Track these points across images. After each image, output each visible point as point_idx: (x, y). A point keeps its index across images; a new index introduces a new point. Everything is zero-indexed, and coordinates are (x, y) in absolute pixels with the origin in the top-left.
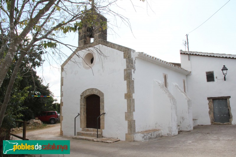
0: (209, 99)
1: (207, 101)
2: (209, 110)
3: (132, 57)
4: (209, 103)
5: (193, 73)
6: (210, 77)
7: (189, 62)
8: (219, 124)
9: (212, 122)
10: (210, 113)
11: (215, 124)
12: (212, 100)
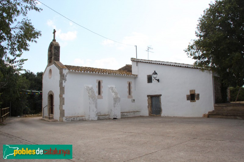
0: (148, 96)
1: (147, 98)
2: (148, 104)
3: (63, 73)
4: (148, 100)
5: (139, 76)
6: (150, 79)
7: (137, 67)
8: (154, 116)
9: (149, 114)
10: (148, 107)
11: (151, 116)
12: (150, 97)
